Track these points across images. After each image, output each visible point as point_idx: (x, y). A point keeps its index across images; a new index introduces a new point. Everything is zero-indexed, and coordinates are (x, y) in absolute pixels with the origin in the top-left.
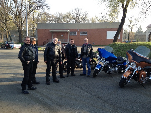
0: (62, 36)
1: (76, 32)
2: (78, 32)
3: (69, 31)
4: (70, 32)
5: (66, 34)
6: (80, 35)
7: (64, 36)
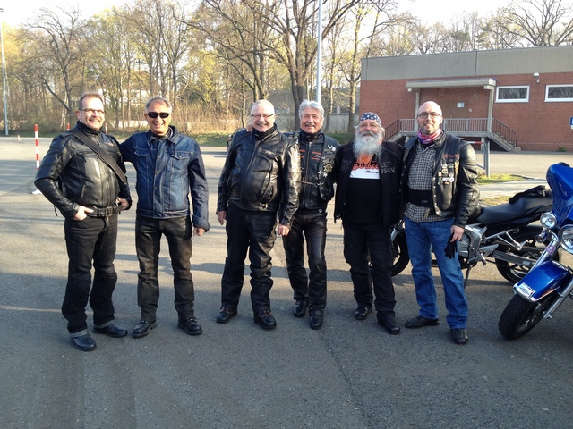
0: (460, 105)
1: (528, 87)
2: (537, 85)
3: (491, 82)
4: (495, 87)
5: (476, 96)
6: (547, 100)
7: (467, 105)
